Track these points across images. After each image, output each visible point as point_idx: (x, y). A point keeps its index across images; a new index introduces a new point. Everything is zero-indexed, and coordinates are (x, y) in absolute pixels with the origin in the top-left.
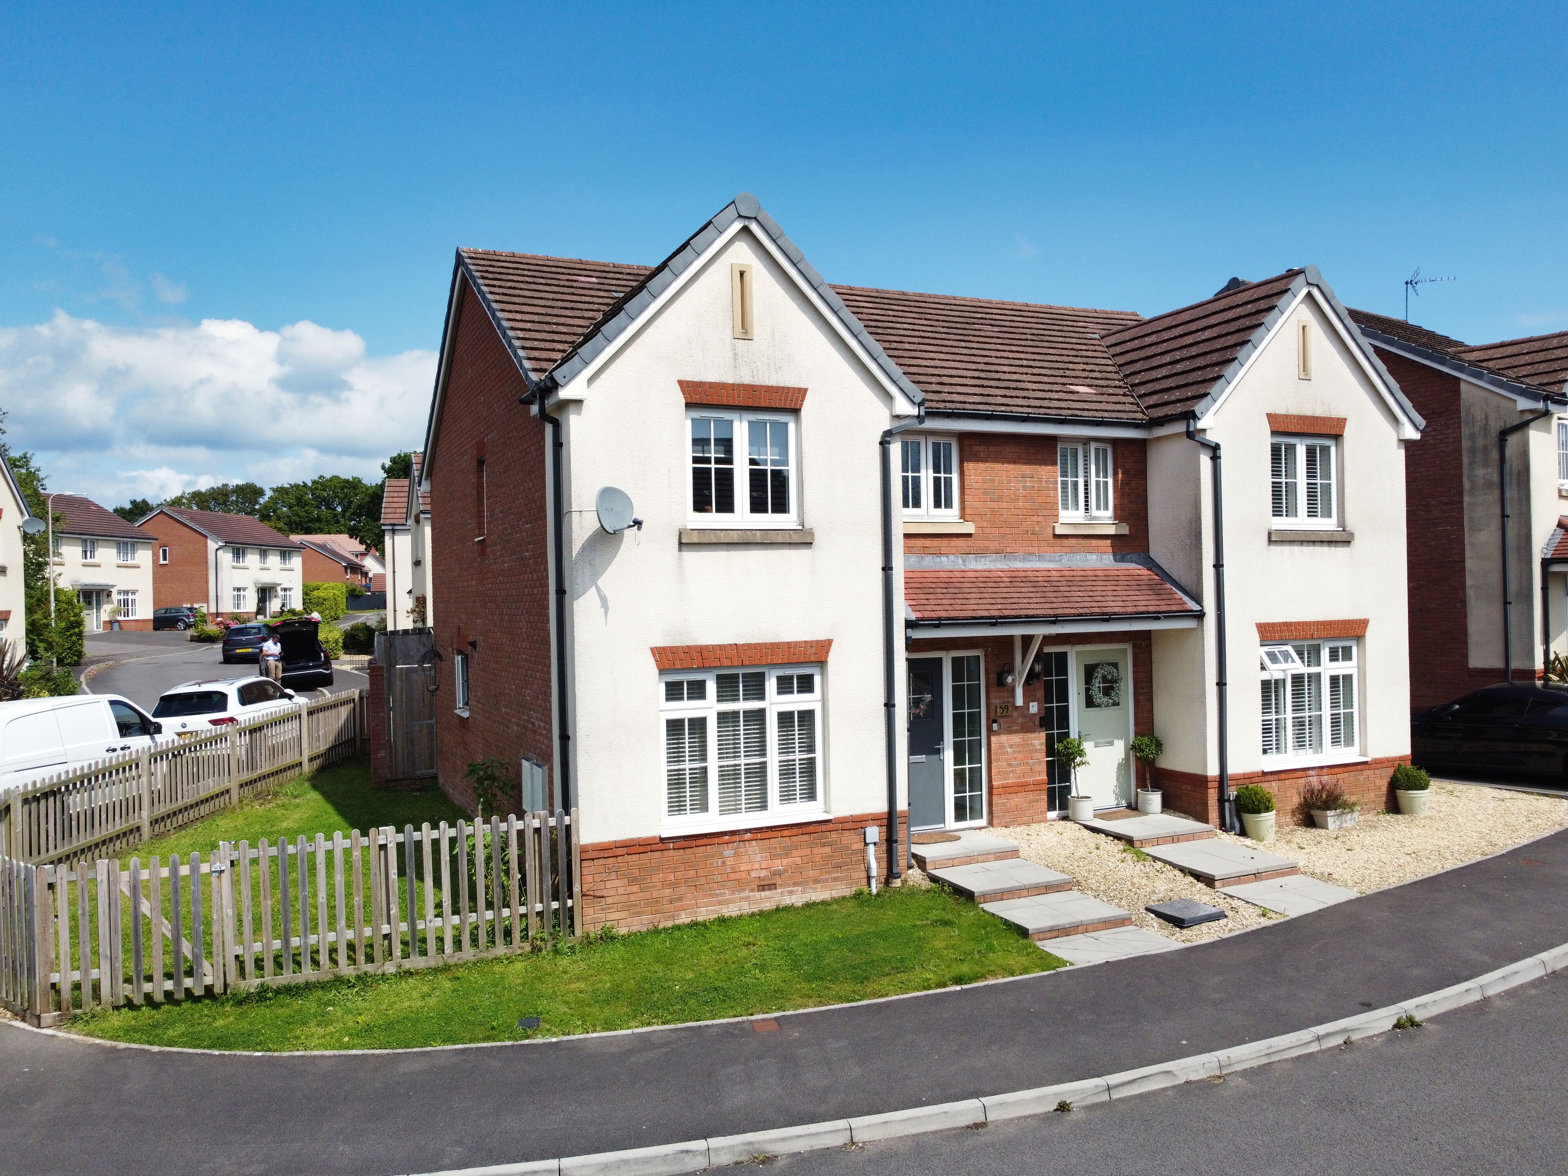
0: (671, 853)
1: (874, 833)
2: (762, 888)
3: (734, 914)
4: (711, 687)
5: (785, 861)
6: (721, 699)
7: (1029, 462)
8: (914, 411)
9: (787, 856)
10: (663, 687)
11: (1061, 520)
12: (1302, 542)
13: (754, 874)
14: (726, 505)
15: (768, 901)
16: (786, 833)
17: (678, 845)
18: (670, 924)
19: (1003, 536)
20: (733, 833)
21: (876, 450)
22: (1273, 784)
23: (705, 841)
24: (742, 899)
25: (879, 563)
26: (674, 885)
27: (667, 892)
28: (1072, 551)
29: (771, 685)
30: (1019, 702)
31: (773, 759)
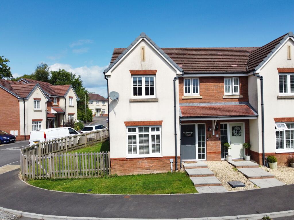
0: (128, 161)
1: (172, 160)
2: (147, 169)
3: (141, 174)
4: (137, 130)
5: (152, 165)
6: (139, 132)
7: (216, 82)
8: (181, 73)
9: (153, 163)
10: (127, 129)
11: (225, 95)
12: (288, 99)
13: (146, 167)
14: (140, 94)
15: (149, 172)
16: (152, 159)
17: (130, 160)
18: (128, 175)
19: (210, 99)
20: (141, 158)
21: (173, 82)
22: (279, 156)
23: (135, 159)
24: (143, 171)
25: (173, 105)
26: (129, 167)
27: (128, 168)
28: (228, 101)
29: (150, 129)
30: (214, 134)
31: (151, 144)
